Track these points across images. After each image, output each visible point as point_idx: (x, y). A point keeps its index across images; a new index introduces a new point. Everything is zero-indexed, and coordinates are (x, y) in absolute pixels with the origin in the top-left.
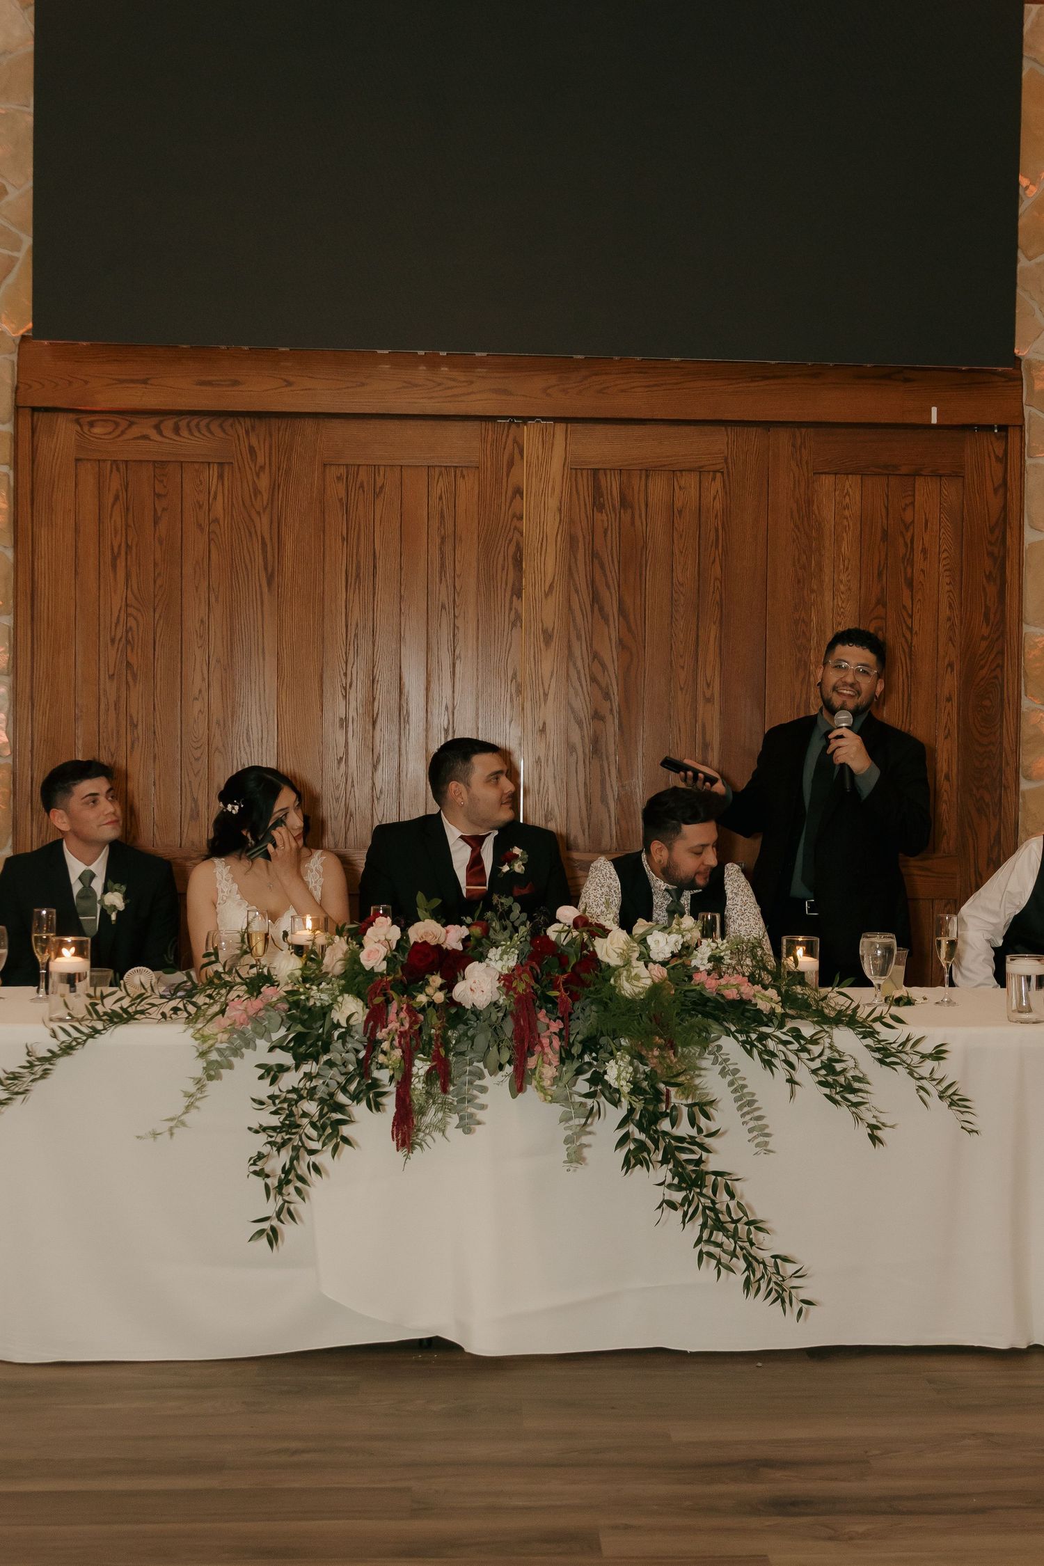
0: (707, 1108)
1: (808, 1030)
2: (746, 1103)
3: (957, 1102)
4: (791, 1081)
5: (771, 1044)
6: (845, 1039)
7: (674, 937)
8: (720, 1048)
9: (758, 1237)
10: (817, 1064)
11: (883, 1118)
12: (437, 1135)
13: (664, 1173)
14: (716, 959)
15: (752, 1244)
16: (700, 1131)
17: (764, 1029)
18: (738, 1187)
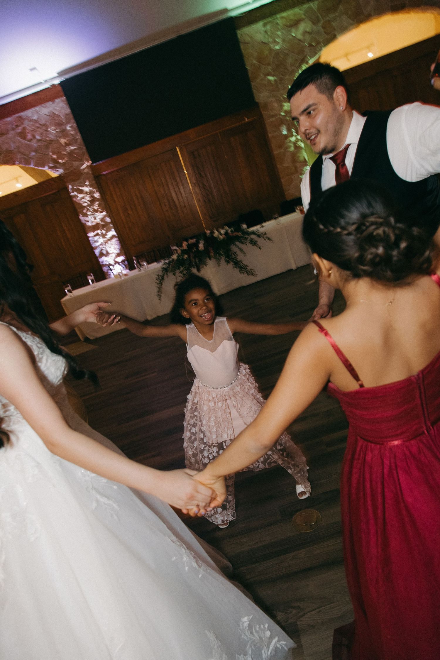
0: (236, 253)
1: (247, 237)
2: (241, 250)
3: (269, 239)
4: (246, 245)
5: (242, 241)
6: (253, 236)
7: (224, 230)
8: (235, 244)
9: (247, 267)
10: (250, 241)
11: (260, 246)
12: (203, 269)
13: (232, 263)
14: (232, 231)
15: (247, 269)
16: (235, 256)
17: (241, 239)
18: (243, 262)
